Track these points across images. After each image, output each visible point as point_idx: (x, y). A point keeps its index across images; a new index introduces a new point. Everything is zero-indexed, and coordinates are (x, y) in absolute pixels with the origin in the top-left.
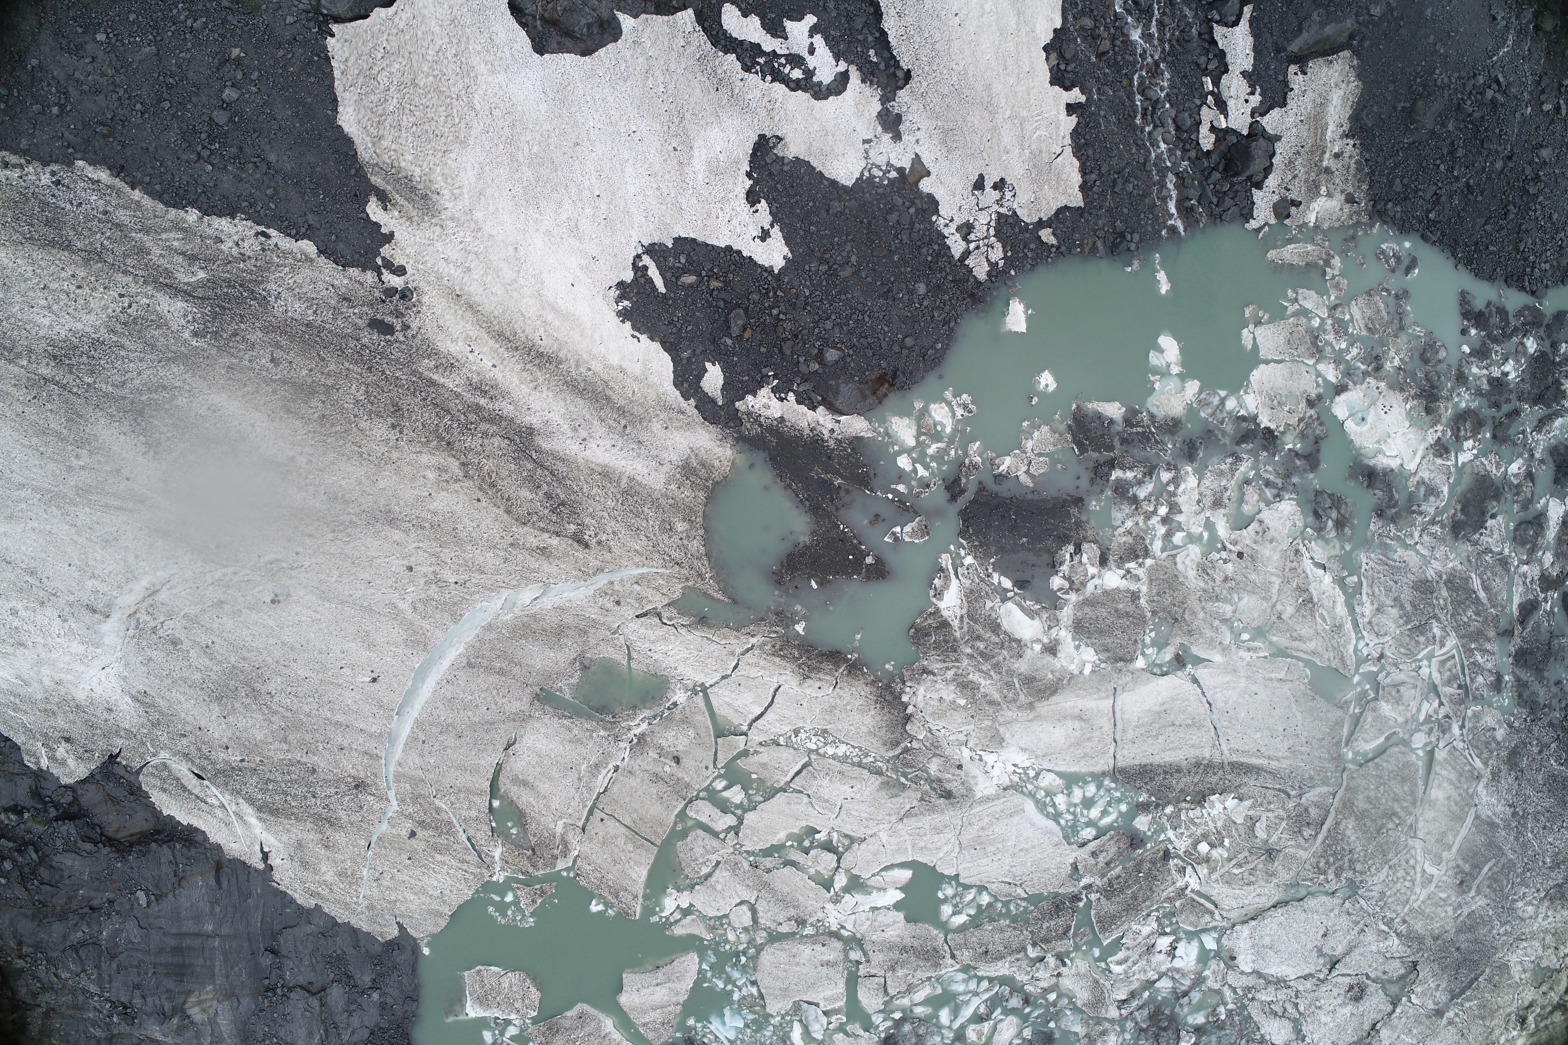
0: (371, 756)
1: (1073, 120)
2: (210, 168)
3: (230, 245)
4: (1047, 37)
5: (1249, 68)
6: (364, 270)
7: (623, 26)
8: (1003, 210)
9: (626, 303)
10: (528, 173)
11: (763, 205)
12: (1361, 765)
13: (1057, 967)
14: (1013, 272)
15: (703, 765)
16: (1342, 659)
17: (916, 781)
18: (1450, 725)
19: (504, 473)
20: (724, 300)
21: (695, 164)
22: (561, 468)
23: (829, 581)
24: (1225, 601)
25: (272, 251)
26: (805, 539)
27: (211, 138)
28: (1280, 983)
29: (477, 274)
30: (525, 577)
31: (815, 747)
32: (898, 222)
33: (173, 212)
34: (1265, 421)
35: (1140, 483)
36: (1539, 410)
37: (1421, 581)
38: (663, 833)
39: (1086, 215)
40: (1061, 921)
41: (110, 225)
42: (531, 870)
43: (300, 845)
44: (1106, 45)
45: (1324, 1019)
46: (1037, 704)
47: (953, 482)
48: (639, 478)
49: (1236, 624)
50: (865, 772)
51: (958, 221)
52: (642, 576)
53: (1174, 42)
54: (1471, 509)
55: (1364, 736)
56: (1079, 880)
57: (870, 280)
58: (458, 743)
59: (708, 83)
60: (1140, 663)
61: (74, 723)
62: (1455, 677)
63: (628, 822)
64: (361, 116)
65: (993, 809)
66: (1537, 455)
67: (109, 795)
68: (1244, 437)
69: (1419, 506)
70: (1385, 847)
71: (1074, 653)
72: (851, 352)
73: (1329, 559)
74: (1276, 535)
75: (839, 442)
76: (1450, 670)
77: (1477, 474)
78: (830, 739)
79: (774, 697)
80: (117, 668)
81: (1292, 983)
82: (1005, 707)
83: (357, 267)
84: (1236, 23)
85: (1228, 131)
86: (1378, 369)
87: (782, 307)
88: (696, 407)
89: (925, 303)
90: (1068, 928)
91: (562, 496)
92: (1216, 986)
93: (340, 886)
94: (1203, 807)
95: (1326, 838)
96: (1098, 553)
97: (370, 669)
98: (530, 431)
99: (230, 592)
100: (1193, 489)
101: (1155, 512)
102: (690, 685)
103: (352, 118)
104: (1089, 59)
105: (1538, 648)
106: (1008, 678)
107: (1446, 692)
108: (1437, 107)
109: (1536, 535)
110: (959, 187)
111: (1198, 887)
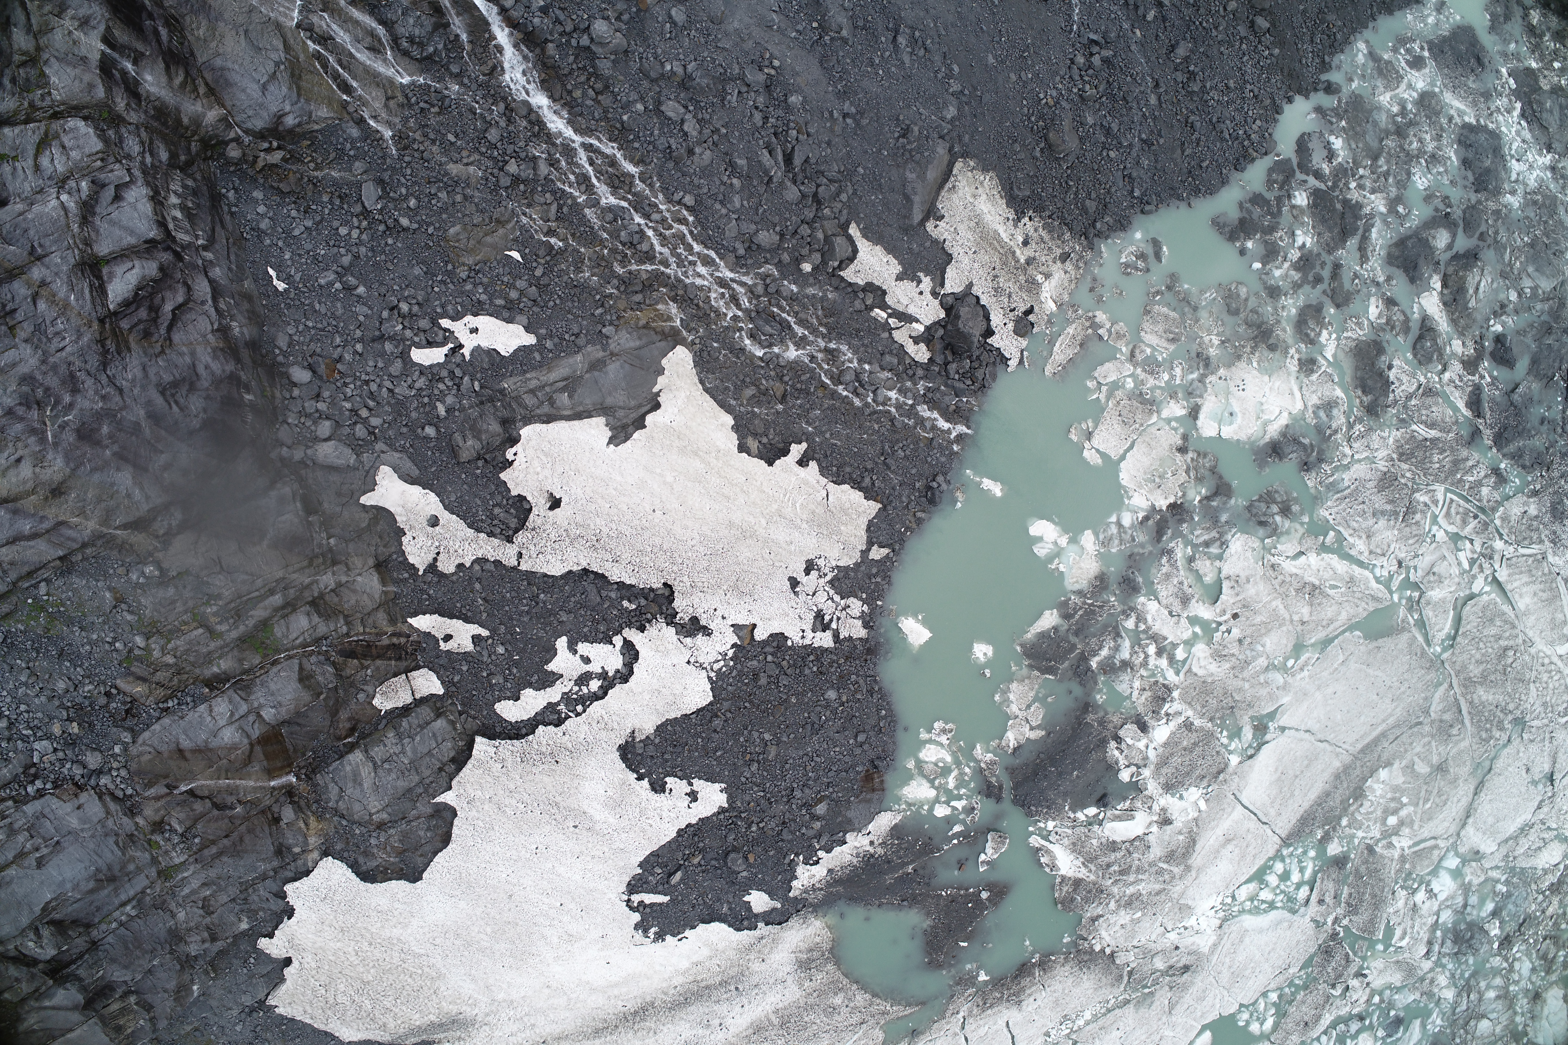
1: (813, 466)
4: (733, 440)
5: (899, 269)
7: (449, 803)
8: (828, 578)
9: (653, 930)
10: (501, 947)
11: (670, 782)
12: (1452, 646)
13: (1362, 982)
14: (880, 603)
16: (1375, 599)
17: (1156, 983)
18: (1491, 548)
20: (712, 860)
21: (598, 818)
23: (972, 932)
24: (1254, 659)
26: (927, 923)
29: (541, 1022)
31: (1069, 1030)
32: (769, 677)
34: (1163, 503)
35: (1117, 649)
37: (1381, 480)
39: (889, 508)
40: (1338, 958)
44: (778, 388)
46: (1190, 862)
48: (781, 1005)
49: (1276, 663)
50: (1117, 1011)
51: (808, 627)
53: (825, 321)
54: (1369, 382)
55: (1437, 627)
56: (1326, 924)
57: (792, 736)
59: (546, 767)
60: (1234, 760)
62: (1467, 512)
64: (356, 1027)
65: (1224, 949)
68: (1160, 532)
69: (1330, 428)
70: (1518, 676)
71: (1183, 803)
72: (831, 790)
73: (1300, 543)
74: (1247, 573)
75: (883, 844)
76: (1457, 514)
77: (1351, 350)
78: (1073, 1017)
79: (1010, 1033)
82: (1170, 887)
84: (855, 252)
85: (928, 328)
87: (756, 820)
88: (766, 925)
89: (844, 699)
90: (1347, 956)
94: (1366, 797)
95: (1471, 719)
96: (1135, 727)
100: (1158, 611)
101: (1147, 656)
103: (351, 1033)
104: (778, 413)
105: (1506, 418)
106: (1154, 869)
107: (1468, 530)
108: (1067, 124)
109: (1434, 340)
110: (784, 605)
111: (1411, 843)
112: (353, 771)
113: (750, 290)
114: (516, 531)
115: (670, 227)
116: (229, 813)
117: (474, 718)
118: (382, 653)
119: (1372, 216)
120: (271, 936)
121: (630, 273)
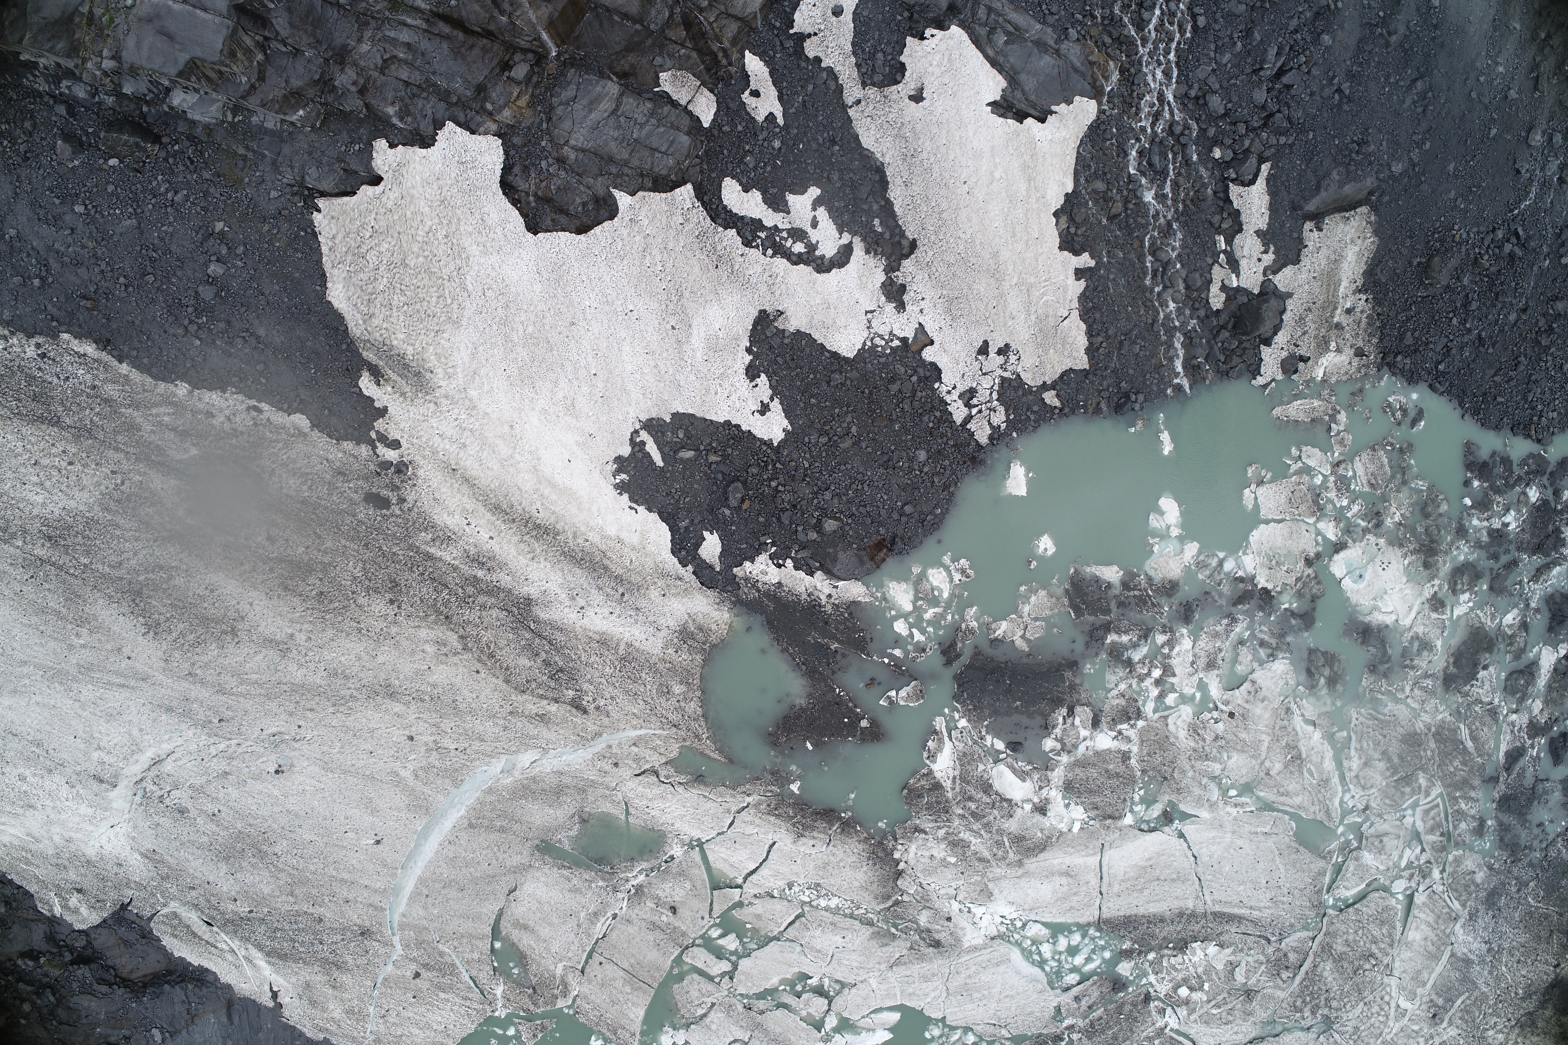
0: (376, 908)
1: (1081, 285)
2: (198, 342)
3: (222, 419)
4: (1058, 202)
5: (1264, 226)
6: (358, 444)
7: (620, 204)
8: (1006, 375)
9: (624, 476)
10: (522, 353)
11: (763, 379)
12: (1341, 910)
14: (1015, 434)
15: (699, 915)
16: (1328, 813)
17: (905, 932)
19: (502, 643)
20: (722, 472)
21: (693, 341)
22: (559, 637)
23: (824, 743)
24: (1214, 760)
25: (265, 426)
26: (801, 702)
27: (198, 312)
29: (473, 449)
30: (525, 742)
31: (808, 900)
32: (900, 391)
33: (162, 386)
34: (1262, 582)
35: (1135, 646)
36: (1538, 560)
37: (1409, 734)
38: (660, 976)
39: (1090, 376)
41: (98, 400)
42: (532, 1008)
43: (308, 985)
44: (1118, 208)
46: (1025, 861)
47: (949, 647)
48: (637, 644)
49: (1224, 781)
50: (857, 923)
51: (961, 388)
52: (640, 737)
53: (1188, 203)
54: (1464, 661)
55: (1346, 884)
56: (1061, 1021)
57: (869, 450)
58: (460, 895)
59: (707, 260)
60: (1129, 820)
61: (86, 876)
62: (1439, 825)
63: (626, 966)
64: (350, 294)
65: (979, 958)
66: (1533, 605)
67: (121, 939)
68: (1241, 599)
69: (1412, 660)
70: (1361, 986)
71: (1064, 811)
72: (850, 521)
73: (1319, 716)
74: (1268, 694)
75: (836, 607)
76: (1433, 818)
77: (1472, 626)
78: (824, 892)
79: (769, 852)
80: (124, 828)
82: (994, 864)
83: (351, 440)
84: (1252, 182)
85: (1238, 289)
86: (1378, 525)
87: (781, 479)
88: (694, 573)
89: (926, 469)
91: (561, 663)
93: (348, 1023)
94: (1185, 954)
95: (1304, 980)
96: (1091, 715)
97: (373, 833)
98: (528, 602)
99: (235, 763)
100: (1187, 651)
101: (1149, 674)
102: (687, 839)
103: (342, 295)
104: (1100, 222)
105: (1521, 793)
106: (997, 838)
108: (1453, 263)
109: (1527, 684)
110: (963, 355)
111: (1177, 1028)
112: (599, 95)
113: (1172, 124)
114: (874, 85)
115: (1172, 24)
116: (496, 13)
117: (701, 172)
118: (704, 52)
120: (392, 146)
121: (1121, 19)
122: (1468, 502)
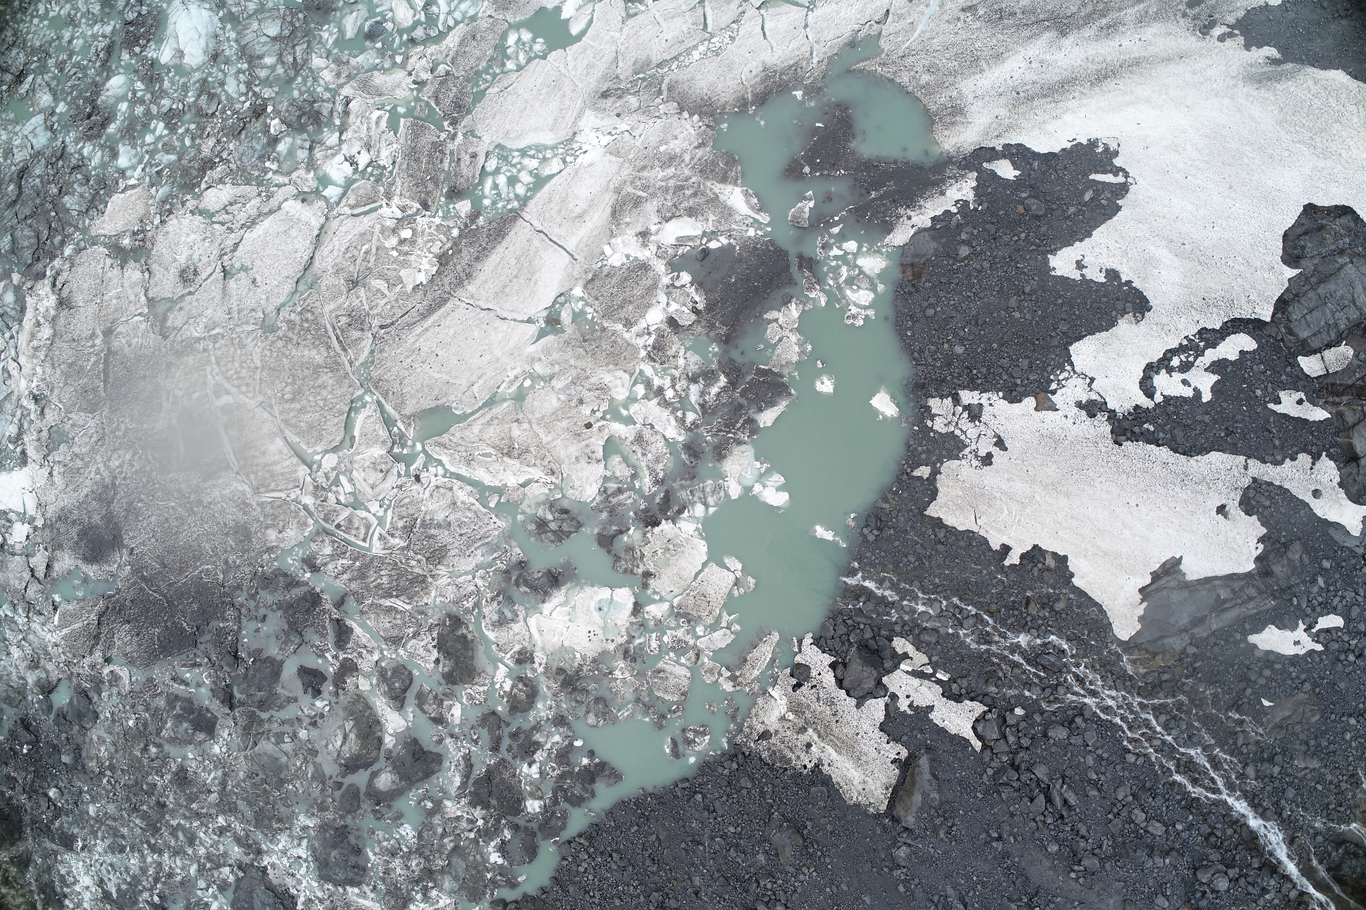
1: (995, 546)
4: (1073, 566)
5: (931, 716)
6: (1238, 20)
7: (1288, 269)
8: (967, 451)
9: (1100, 150)
10: (1234, 145)
11: (1101, 279)
12: (353, 402)
13: (417, 76)
14: (916, 429)
16: (444, 446)
17: (634, 82)
18: (316, 496)
20: (1055, 210)
21: (1164, 251)
22: (1026, 33)
23: (814, 136)
24: (567, 387)
26: (853, 144)
28: (251, 223)
29: (1188, 76)
31: (715, 40)
32: (1018, 366)
34: (665, 526)
35: (702, 394)
36: (480, 772)
37: (444, 558)
39: (916, 512)
40: (448, 101)
44: (1033, 610)
45: (193, 236)
46: (615, 197)
47: (811, 266)
48: (978, 76)
49: (543, 383)
50: (668, 58)
51: (986, 409)
52: (914, 30)
53: (995, 668)
54: (459, 646)
55: (372, 420)
56: (465, 135)
57: (995, 315)
59: (1213, 295)
60: (578, 291)
62: (347, 530)
65: (570, 113)
66: (448, 740)
68: (667, 500)
69: (499, 603)
70: (276, 374)
71: (626, 252)
72: (955, 267)
73: (525, 495)
74: (579, 466)
75: (899, 217)
76: (358, 529)
77: (479, 674)
78: (709, 54)
81: (242, 231)
82: (634, 174)
83: (1243, 18)
84: (974, 728)
85: (897, 667)
86: (626, 653)
87: (1021, 243)
88: (994, 148)
89: (946, 346)
90: (437, 103)
91: (1006, 21)
92: (294, 175)
94: (436, 257)
95: (326, 332)
96: (680, 323)
98: (1063, 34)
100: (665, 429)
101: (673, 387)
103: (1339, 78)
104: (1031, 589)
105: (307, 620)
106: (651, 190)
107: (346, 513)
108: (788, 854)
109: (391, 689)
110: (1010, 427)
111: (379, 211)
113: (1067, 690)
114: (1250, 487)
115: (1142, 735)
117: (1271, 335)
118: (1347, 390)
119: (459, 797)
121: (1174, 698)
122: (578, 743)
